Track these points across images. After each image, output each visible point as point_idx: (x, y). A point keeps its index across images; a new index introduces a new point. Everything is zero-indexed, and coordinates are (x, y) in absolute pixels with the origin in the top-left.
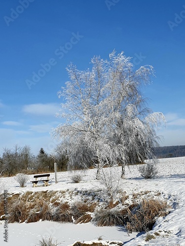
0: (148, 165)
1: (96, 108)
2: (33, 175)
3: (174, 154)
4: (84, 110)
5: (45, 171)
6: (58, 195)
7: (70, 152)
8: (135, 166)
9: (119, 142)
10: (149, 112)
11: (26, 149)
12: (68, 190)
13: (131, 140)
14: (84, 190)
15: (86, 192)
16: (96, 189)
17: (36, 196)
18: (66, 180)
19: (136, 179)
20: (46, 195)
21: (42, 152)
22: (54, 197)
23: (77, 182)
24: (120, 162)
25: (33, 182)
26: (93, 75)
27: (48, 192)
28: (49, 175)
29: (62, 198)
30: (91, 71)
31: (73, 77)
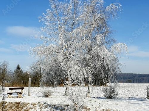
0: (111, 87)
1: (70, 34)
2: (9, 88)
3: (132, 81)
4: (60, 35)
5: (19, 85)
6: (29, 106)
7: (44, 70)
8: (99, 87)
9: (87, 65)
10: (115, 42)
11: (5, 65)
12: (39, 103)
13: (98, 64)
14: (53, 104)
15: (55, 106)
16: (64, 104)
17: (10, 106)
18: (38, 94)
19: (100, 98)
20: (19, 105)
21: (18, 68)
22: (25, 109)
23: (47, 96)
24: (87, 82)
25: (8, 93)
26: (70, 6)
27: (21, 103)
28: (23, 89)
29: (33, 109)
30: (69, 3)
31: (53, 6)
